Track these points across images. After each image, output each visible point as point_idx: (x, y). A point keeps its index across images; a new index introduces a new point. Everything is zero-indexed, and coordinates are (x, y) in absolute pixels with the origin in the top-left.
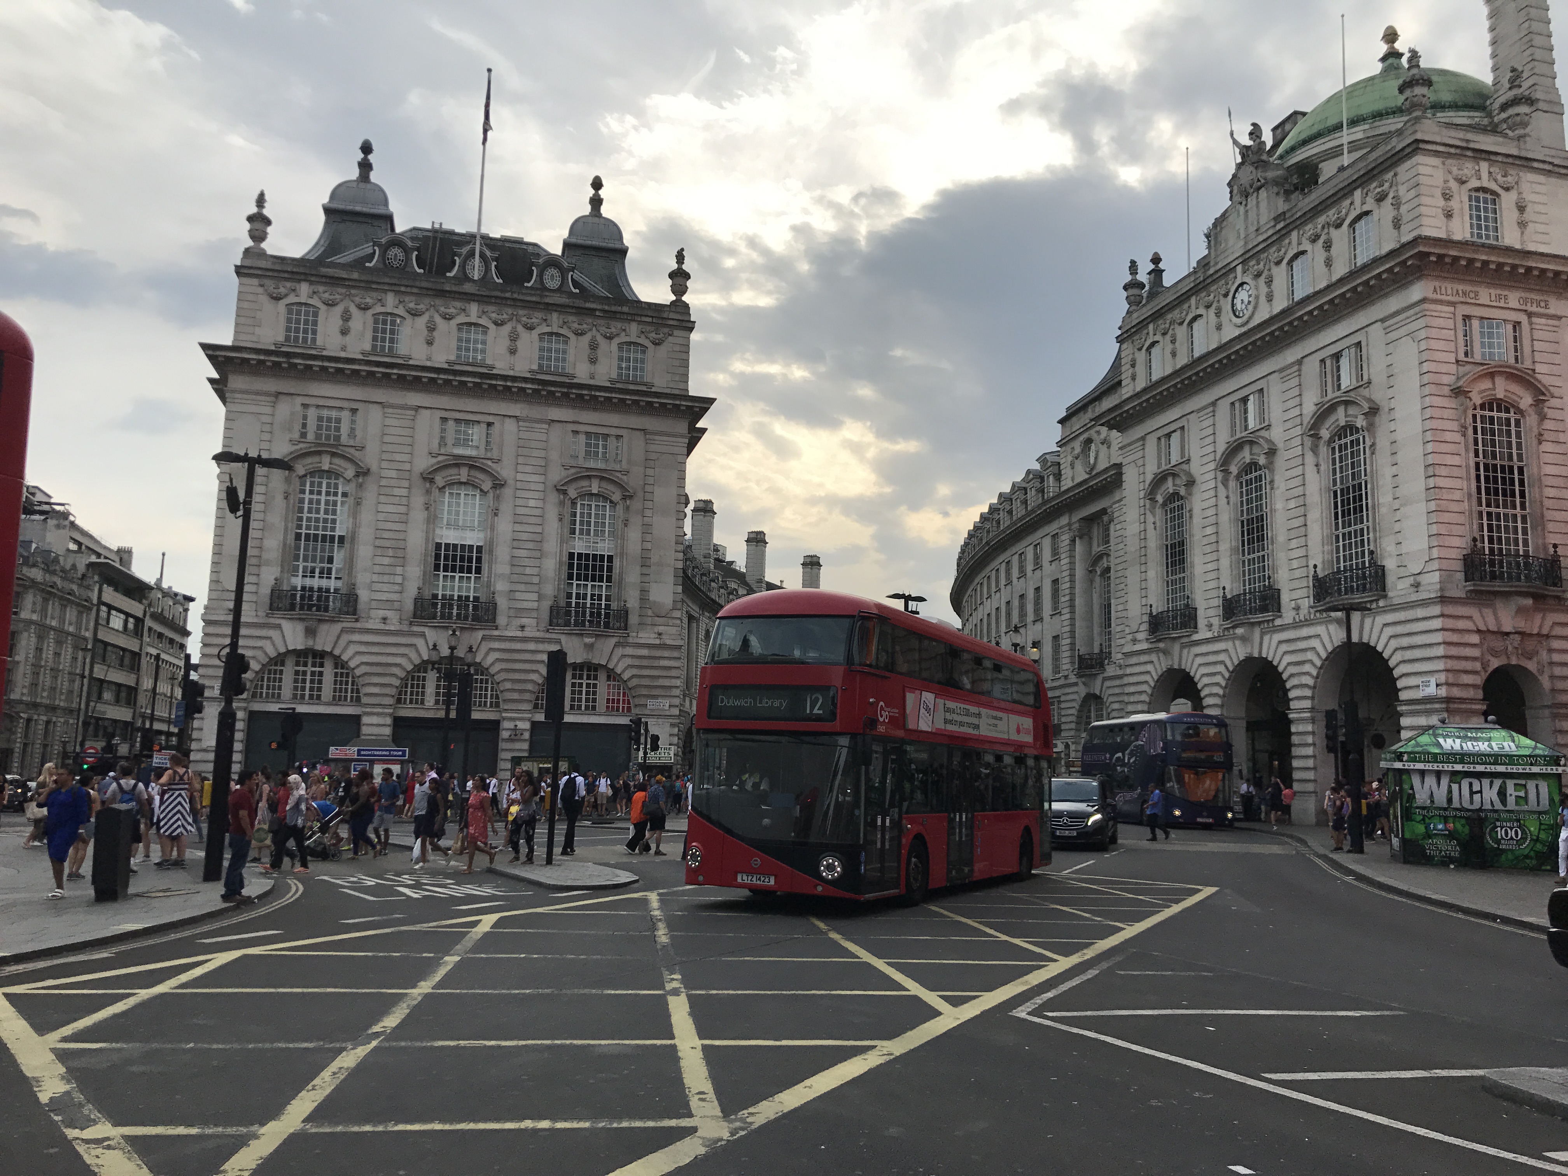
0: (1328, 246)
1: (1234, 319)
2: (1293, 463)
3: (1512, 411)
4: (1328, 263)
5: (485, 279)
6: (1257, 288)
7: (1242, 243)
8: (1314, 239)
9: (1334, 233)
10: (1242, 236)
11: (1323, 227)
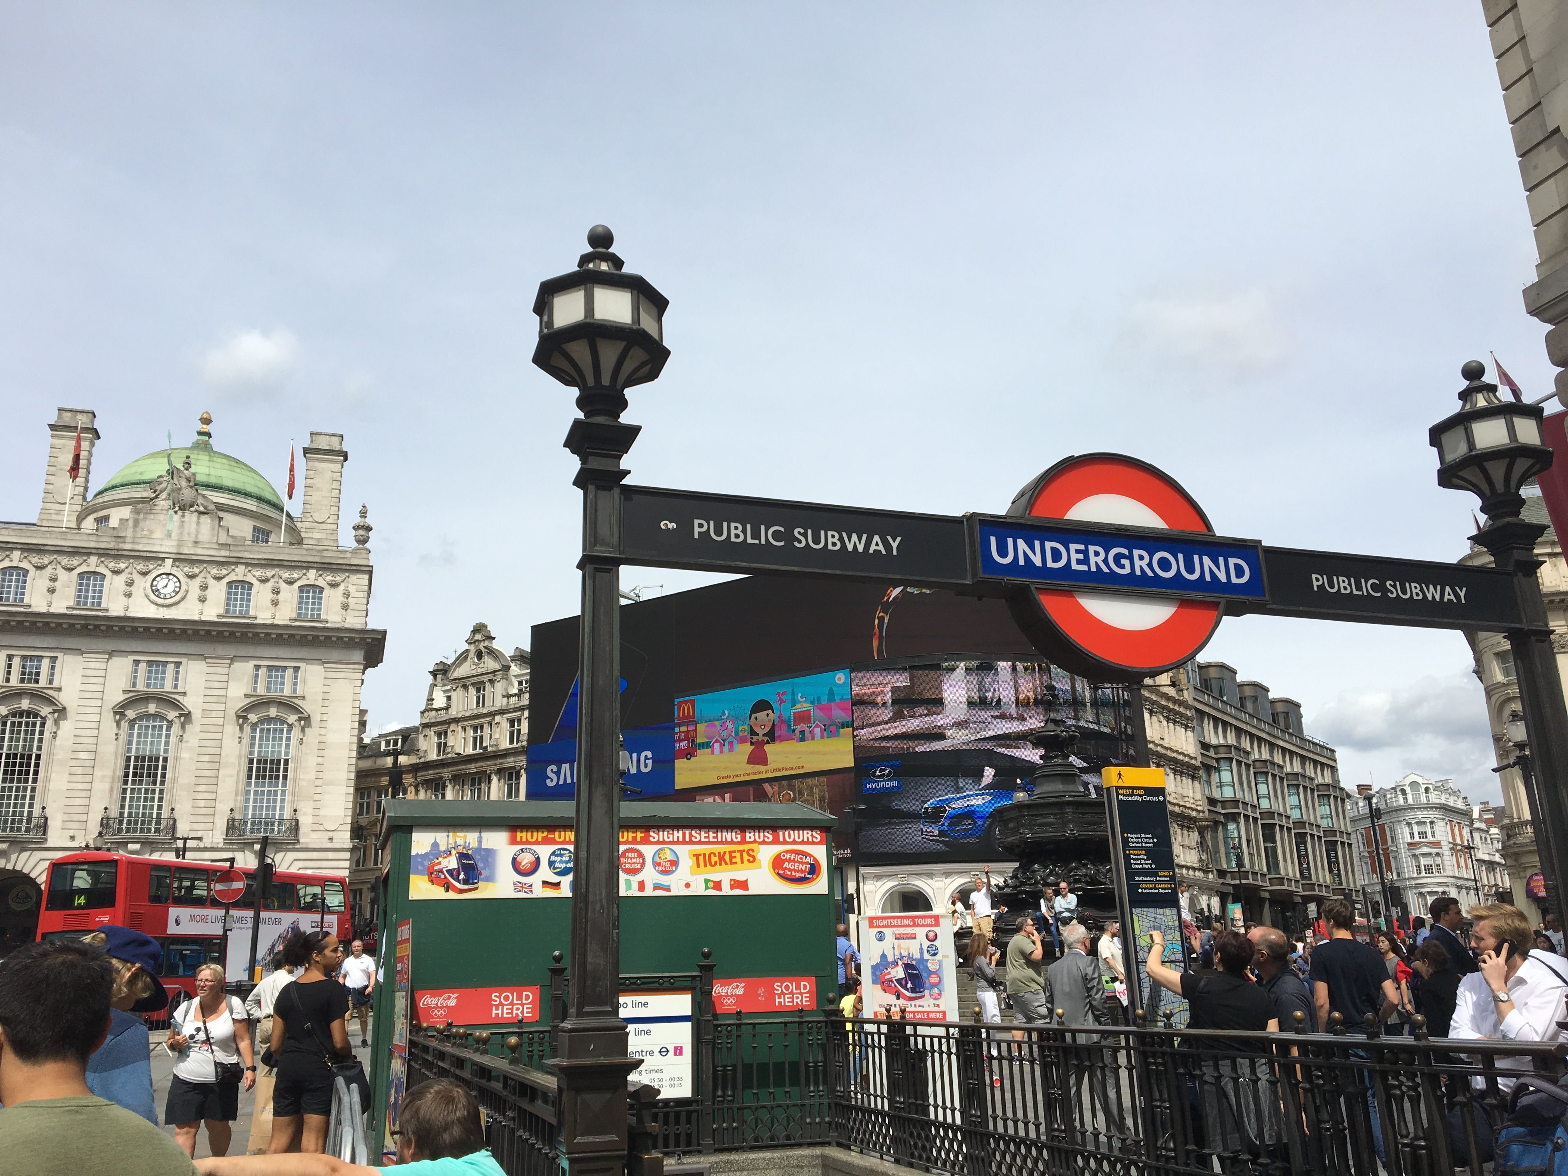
0: (276, 592)
1: (153, 597)
2: (212, 729)
4: (275, 603)
6: (187, 584)
7: (175, 543)
8: (264, 581)
9: (283, 586)
10: (174, 536)
11: (273, 576)
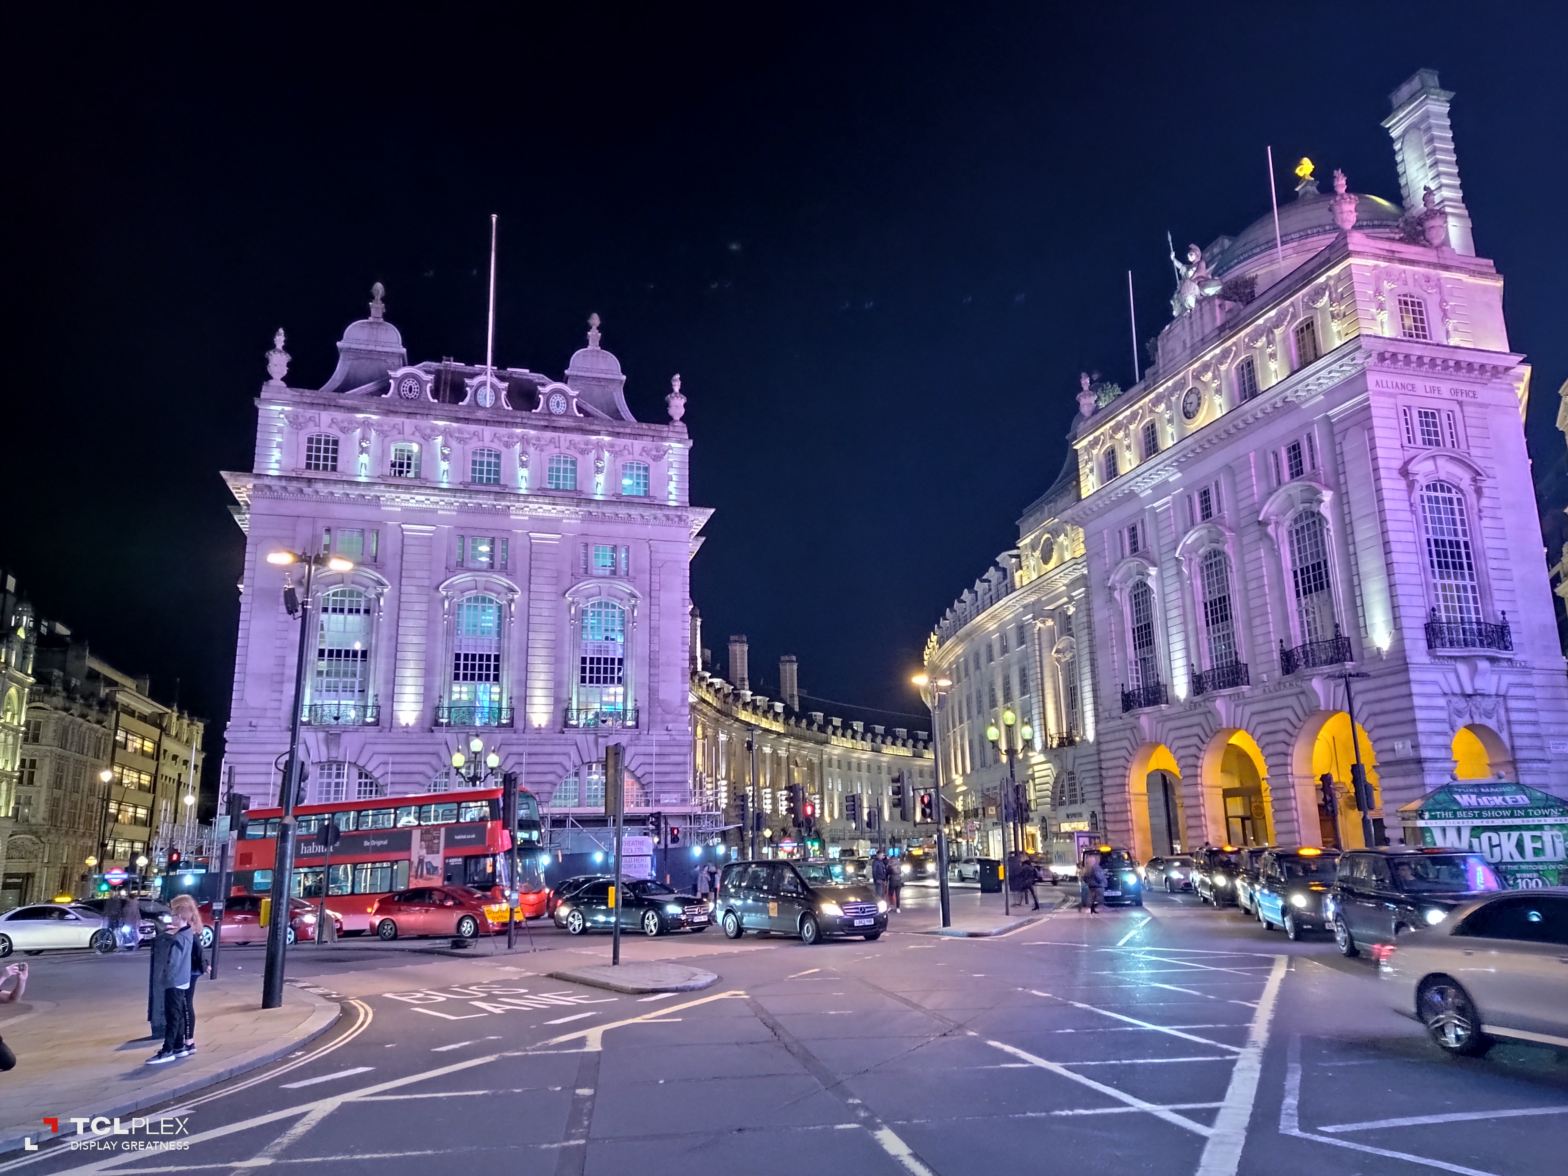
0: (1272, 350)
1: (1186, 420)
2: (1252, 547)
3: (1454, 490)
5: (496, 407)
6: (1206, 391)
7: (1188, 352)
8: (1259, 345)
9: (1278, 338)
10: (1189, 345)
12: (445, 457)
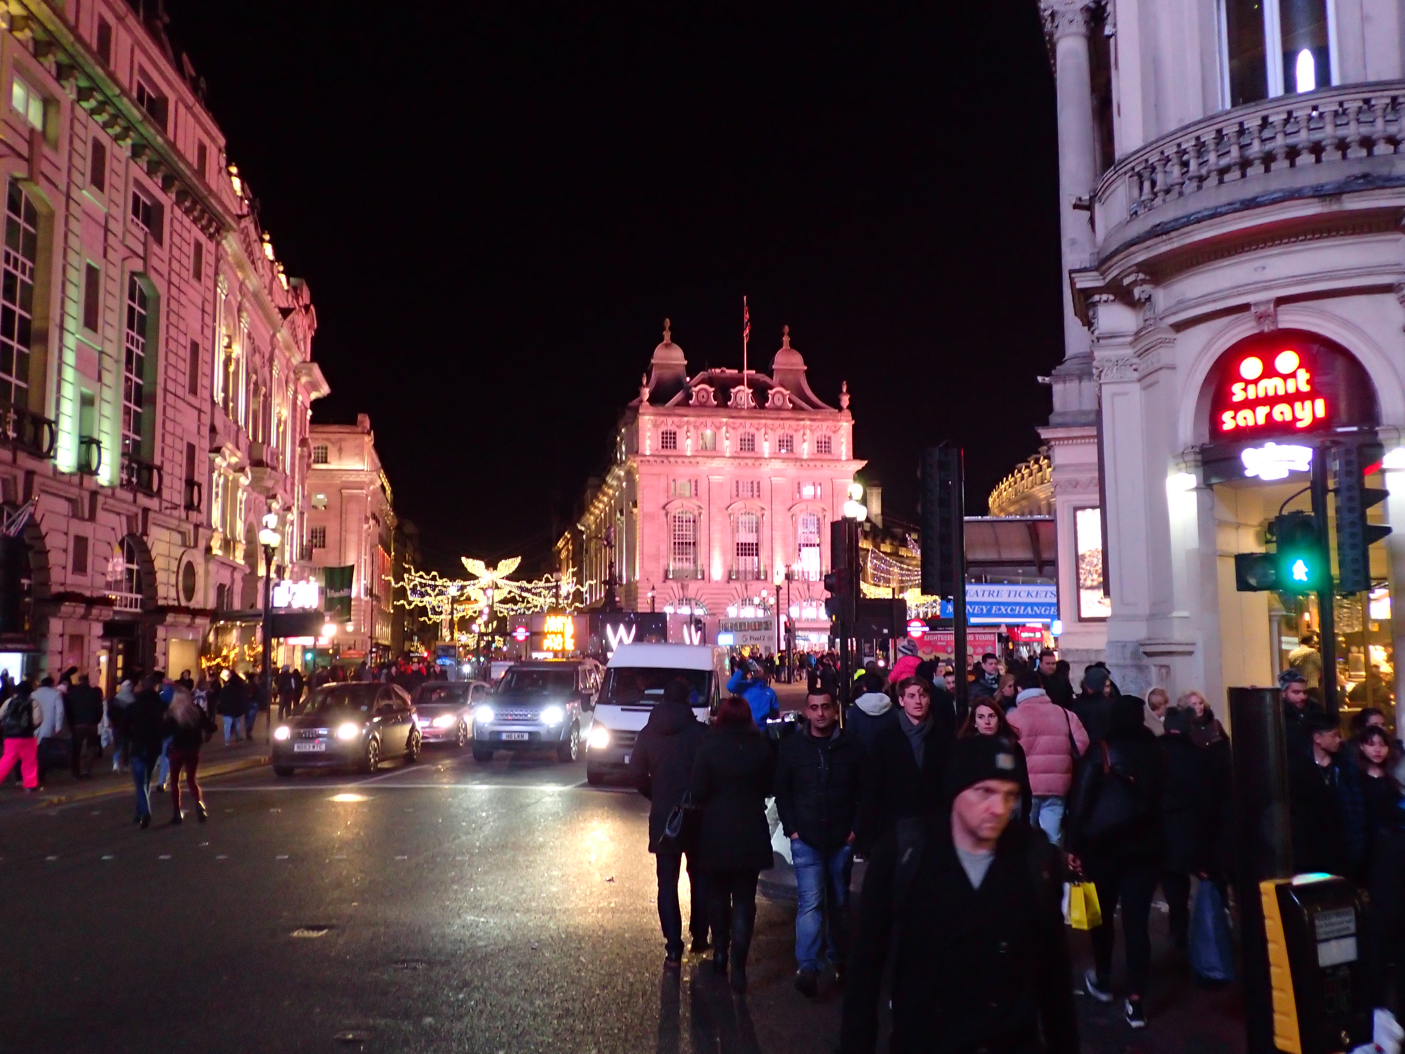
5: (750, 409)
12: (727, 439)
